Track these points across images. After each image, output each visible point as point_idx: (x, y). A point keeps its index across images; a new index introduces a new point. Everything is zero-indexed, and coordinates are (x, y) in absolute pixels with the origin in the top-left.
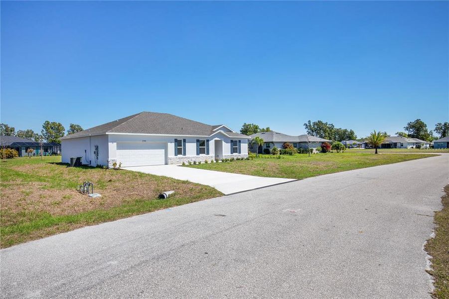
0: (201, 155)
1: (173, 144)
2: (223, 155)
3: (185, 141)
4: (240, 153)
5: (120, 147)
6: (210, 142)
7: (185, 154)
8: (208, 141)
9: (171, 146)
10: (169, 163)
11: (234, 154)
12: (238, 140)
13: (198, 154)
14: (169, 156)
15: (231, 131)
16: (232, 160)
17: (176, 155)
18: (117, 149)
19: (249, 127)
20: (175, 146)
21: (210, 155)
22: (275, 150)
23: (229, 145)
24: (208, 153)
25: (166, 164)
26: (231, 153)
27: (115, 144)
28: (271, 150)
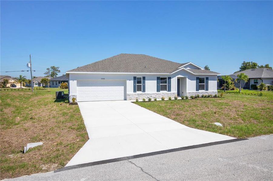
0: (161, 92)
1: (132, 82)
2: (187, 91)
3: (144, 78)
4: (207, 89)
5: (80, 84)
6: (172, 79)
7: (144, 91)
8: (170, 78)
9: (130, 84)
10: (128, 99)
11: (200, 91)
12: (205, 77)
13: (158, 90)
14: (127, 93)
15: (199, 69)
16: (197, 97)
17: (135, 91)
18: (77, 86)
19: (248, 65)
20: (134, 83)
21: (172, 92)
22: (262, 86)
23: (194, 82)
24: (169, 90)
25: (125, 99)
26: (196, 91)
27: (75, 82)
28: (258, 86)
